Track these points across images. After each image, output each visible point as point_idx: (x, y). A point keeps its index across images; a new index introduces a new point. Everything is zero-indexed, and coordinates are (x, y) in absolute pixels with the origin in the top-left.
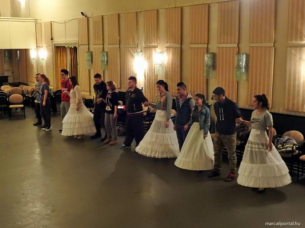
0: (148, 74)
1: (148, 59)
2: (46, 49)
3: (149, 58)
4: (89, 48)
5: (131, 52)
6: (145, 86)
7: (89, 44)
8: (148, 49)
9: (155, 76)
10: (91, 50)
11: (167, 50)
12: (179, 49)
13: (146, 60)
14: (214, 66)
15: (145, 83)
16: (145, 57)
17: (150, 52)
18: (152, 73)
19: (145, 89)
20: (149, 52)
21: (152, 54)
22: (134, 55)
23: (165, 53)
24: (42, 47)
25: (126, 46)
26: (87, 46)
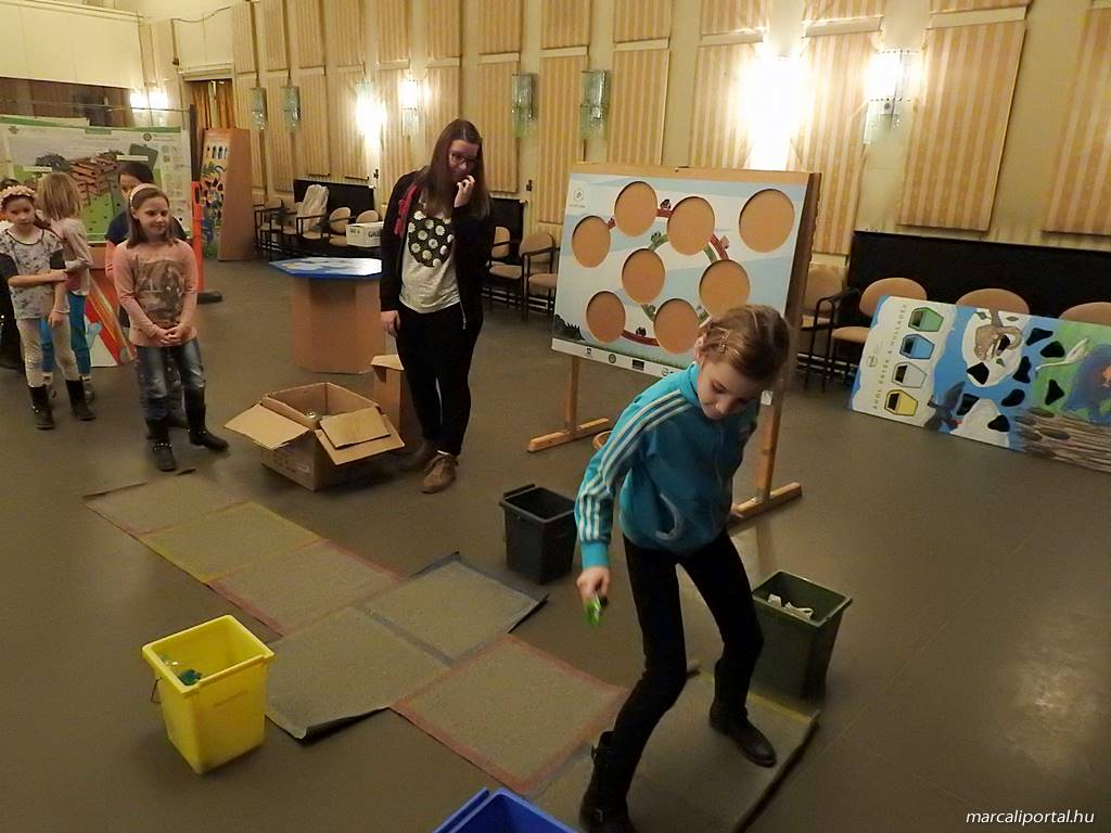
0: (387, 135)
1: (387, 101)
2: (164, 88)
3: (390, 97)
4: (257, 79)
5: (350, 88)
6: (382, 165)
7: (257, 71)
8: (388, 73)
9: (403, 140)
10: (264, 85)
11: (429, 74)
12: (457, 70)
13: (384, 102)
14: (533, 108)
15: (382, 158)
16: (381, 92)
17: (392, 81)
18: (397, 132)
19: (383, 174)
20: (388, 82)
21: (396, 84)
22: (357, 90)
23: (426, 81)
24: (156, 85)
25: (340, 70)
26: (254, 76)
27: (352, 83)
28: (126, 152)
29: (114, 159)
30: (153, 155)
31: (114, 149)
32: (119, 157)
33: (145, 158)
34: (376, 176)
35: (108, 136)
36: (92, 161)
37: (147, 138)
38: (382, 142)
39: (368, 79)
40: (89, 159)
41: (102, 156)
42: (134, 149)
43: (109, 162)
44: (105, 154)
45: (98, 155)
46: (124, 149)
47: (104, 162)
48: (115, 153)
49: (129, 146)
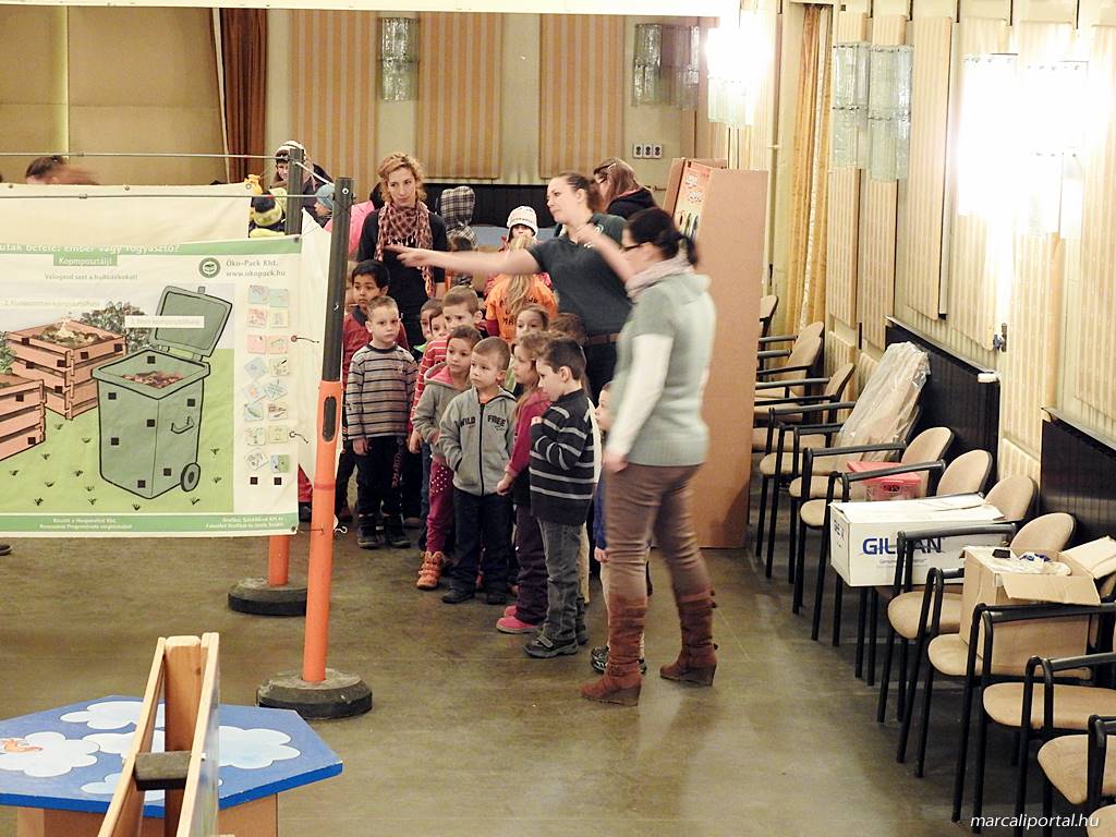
28: (149, 307)
29: (118, 327)
31: (119, 300)
32: (130, 322)
33: (198, 322)
35: (107, 270)
36: (63, 333)
37: (210, 268)
41: (91, 319)
42: (172, 299)
43: (102, 334)
44: (97, 313)
45: (78, 317)
46: (149, 300)
47: (92, 335)
48: (120, 312)
49: (159, 293)
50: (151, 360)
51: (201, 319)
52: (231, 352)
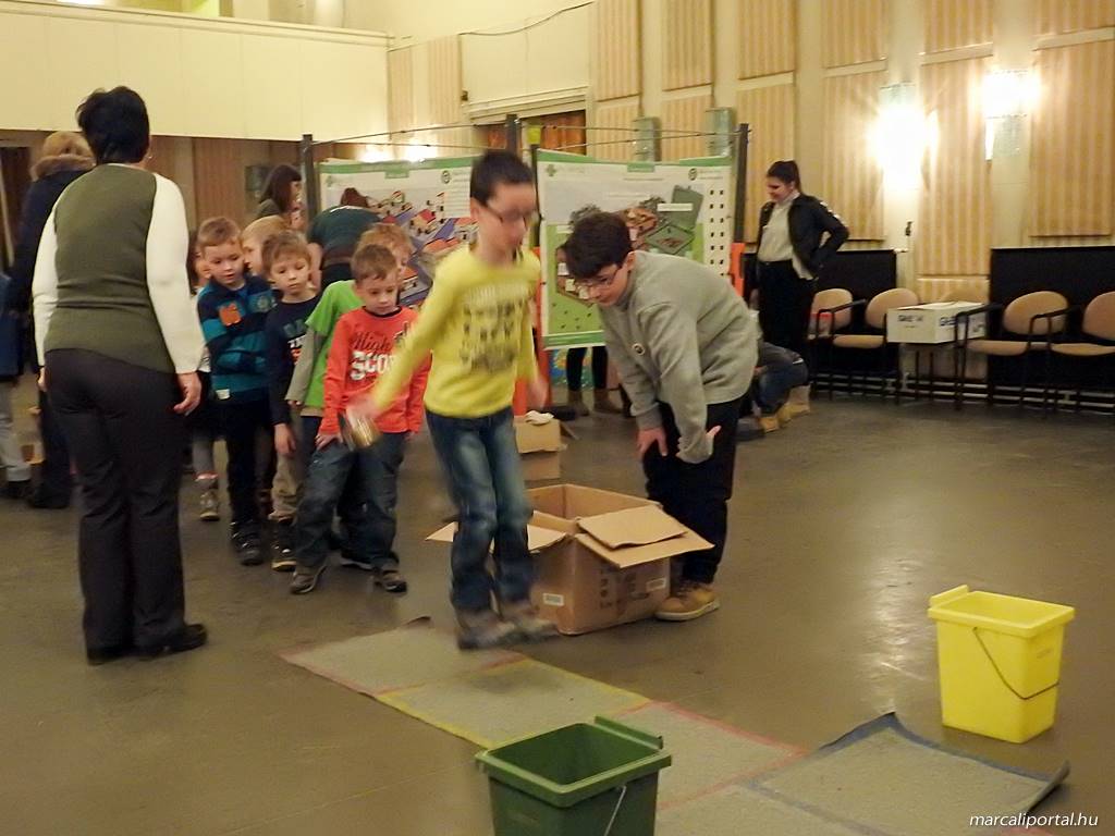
0: (940, 164)
1: (940, 107)
3: (950, 102)
4: (641, 105)
5: (854, 98)
6: (925, 214)
7: (640, 94)
8: (945, 69)
9: (976, 172)
10: (653, 112)
11: (1043, 58)
12: (1110, 46)
13: (934, 115)
15: (926, 201)
16: (928, 100)
17: (953, 79)
18: (963, 159)
19: (925, 227)
20: (946, 82)
21: (964, 85)
22: (870, 100)
23: (1034, 72)
25: (832, 73)
26: (635, 102)
27: (859, 91)
28: (668, 198)
29: (655, 211)
30: (696, 200)
31: (656, 194)
32: (661, 208)
33: (687, 207)
34: (908, 233)
35: (651, 175)
36: (631, 215)
37: (693, 176)
38: (926, 177)
39: (895, 79)
40: (627, 212)
41: (643, 206)
42: (680, 194)
43: (650, 215)
44: (646, 202)
45: (638, 204)
46: (667, 194)
47: (643, 216)
48: (656, 201)
49: (671, 189)
50: (669, 231)
51: (690, 205)
52: (701, 225)
